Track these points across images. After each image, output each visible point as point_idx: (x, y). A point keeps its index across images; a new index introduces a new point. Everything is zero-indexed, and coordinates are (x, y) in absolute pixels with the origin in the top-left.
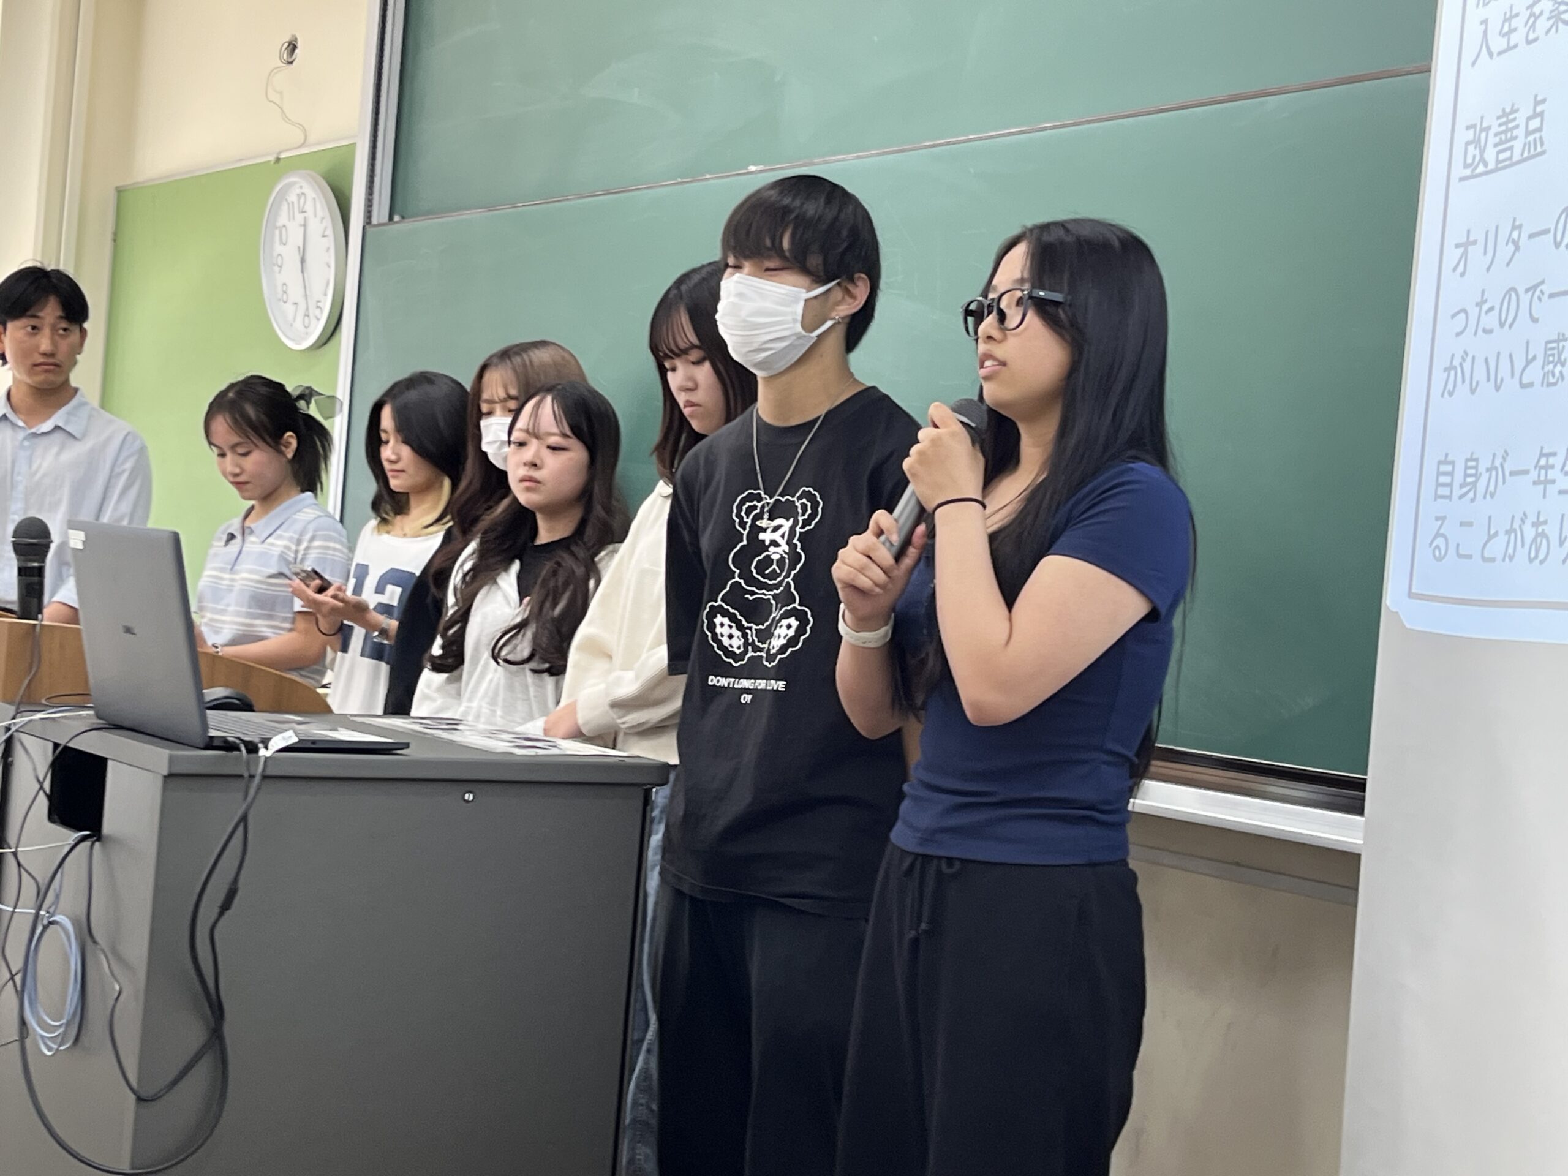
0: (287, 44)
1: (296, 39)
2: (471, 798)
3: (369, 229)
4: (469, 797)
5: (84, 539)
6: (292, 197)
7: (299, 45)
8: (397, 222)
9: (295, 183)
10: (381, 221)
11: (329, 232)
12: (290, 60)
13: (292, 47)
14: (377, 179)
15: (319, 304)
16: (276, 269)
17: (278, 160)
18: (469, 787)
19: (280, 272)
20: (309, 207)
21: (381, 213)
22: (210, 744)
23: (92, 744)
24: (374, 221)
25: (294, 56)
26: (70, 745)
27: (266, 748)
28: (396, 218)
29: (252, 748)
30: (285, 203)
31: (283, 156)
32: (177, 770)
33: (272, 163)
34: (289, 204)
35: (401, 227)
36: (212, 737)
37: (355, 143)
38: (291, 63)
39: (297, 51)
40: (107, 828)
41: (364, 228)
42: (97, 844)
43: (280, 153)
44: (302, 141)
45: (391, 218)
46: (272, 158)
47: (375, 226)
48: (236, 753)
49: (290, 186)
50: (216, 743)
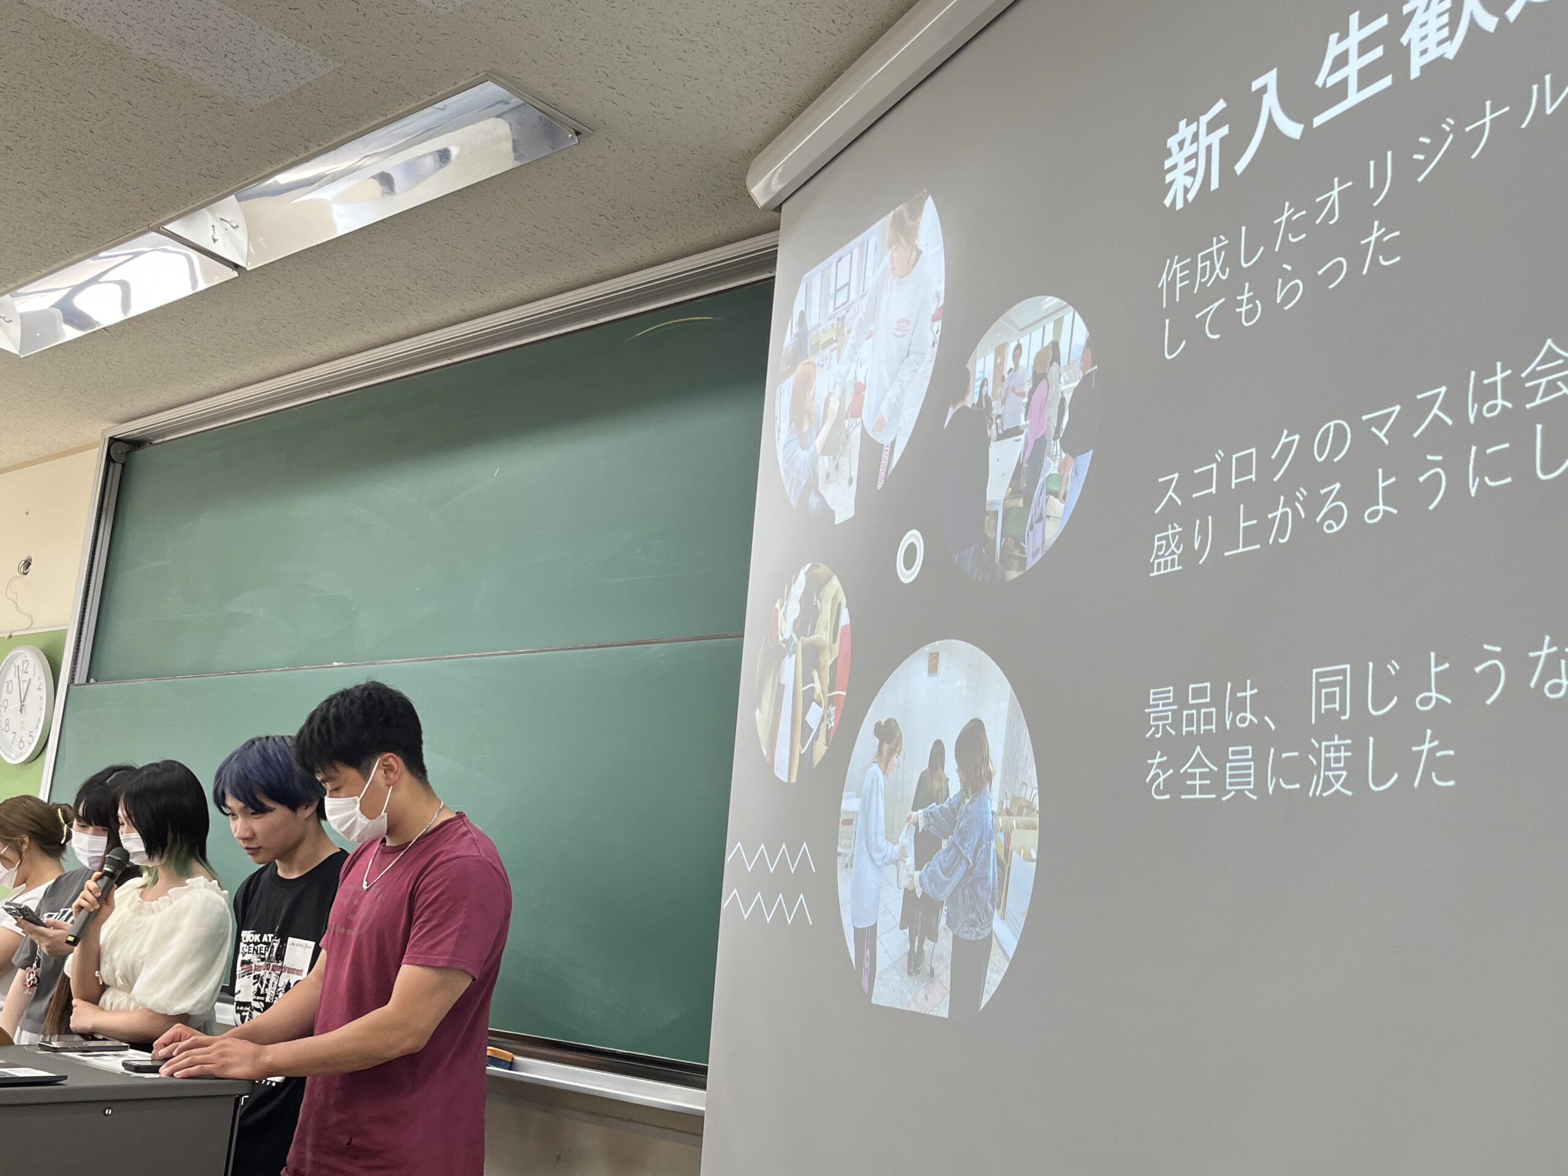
0: (23, 562)
1: (31, 559)
3: (72, 687)
4: (109, 1112)
6: (19, 662)
7: (33, 562)
8: (92, 684)
9: (22, 653)
10: (80, 682)
11: (44, 687)
12: (25, 572)
13: (28, 564)
14: (80, 655)
15: (32, 734)
16: (3, 709)
17: (10, 637)
18: (108, 1105)
19: (5, 711)
20: (30, 670)
21: (82, 676)
24: (76, 682)
25: (28, 570)
28: (92, 681)
30: (13, 665)
33: (6, 638)
34: (16, 667)
35: (94, 687)
37: (67, 630)
39: (30, 567)
41: (68, 686)
43: (12, 632)
44: (30, 624)
45: (88, 681)
46: (7, 635)
47: (78, 685)
49: (16, 656)
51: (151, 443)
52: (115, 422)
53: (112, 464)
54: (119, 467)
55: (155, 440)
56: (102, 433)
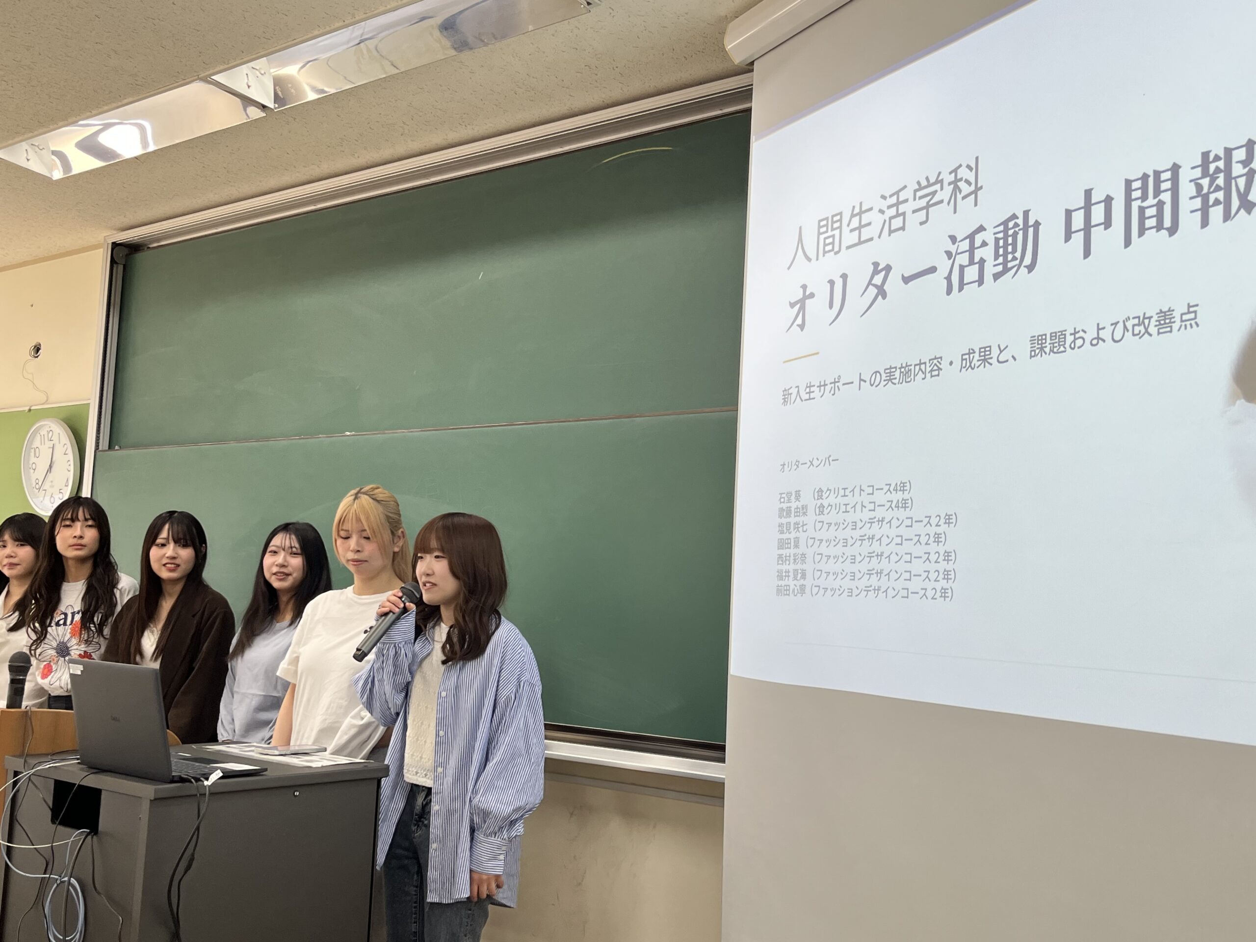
0: (33, 347)
1: (40, 344)
3: (98, 453)
4: (297, 793)
5: (82, 669)
6: (43, 432)
7: (42, 347)
8: (117, 450)
9: (48, 424)
10: (104, 449)
13: (37, 349)
14: (102, 426)
15: (61, 491)
16: (32, 471)
17: (30, 410)
18: (294, 788)
19: (34, 472)
21: (104, 444)
22: (173, 781)
23: (92, 781)
24: (100, 448)
25: (38, 354)
27: (207, 779)
28: (117, 447)
29: (197, 780)
30: (38, 435)
31: (33, 408)
32: (157, 797)
33: (26, 411)
34: (41, 435)
35: (117, 453)
36: (173, 776)
37: (90, 403)
38: (37, 357)
39: (40, 351)
40: (102, 826)
41: (95, 452)
42: (95, 837)
43: (31, 406)
44: (46, 399)
46: (27, 409)
47: (101, 451)
49: (43, 426)
51: (149, 248)
52: (115, 229)
53: (115, 266)
54: (121, 267)
55: (150, 244)
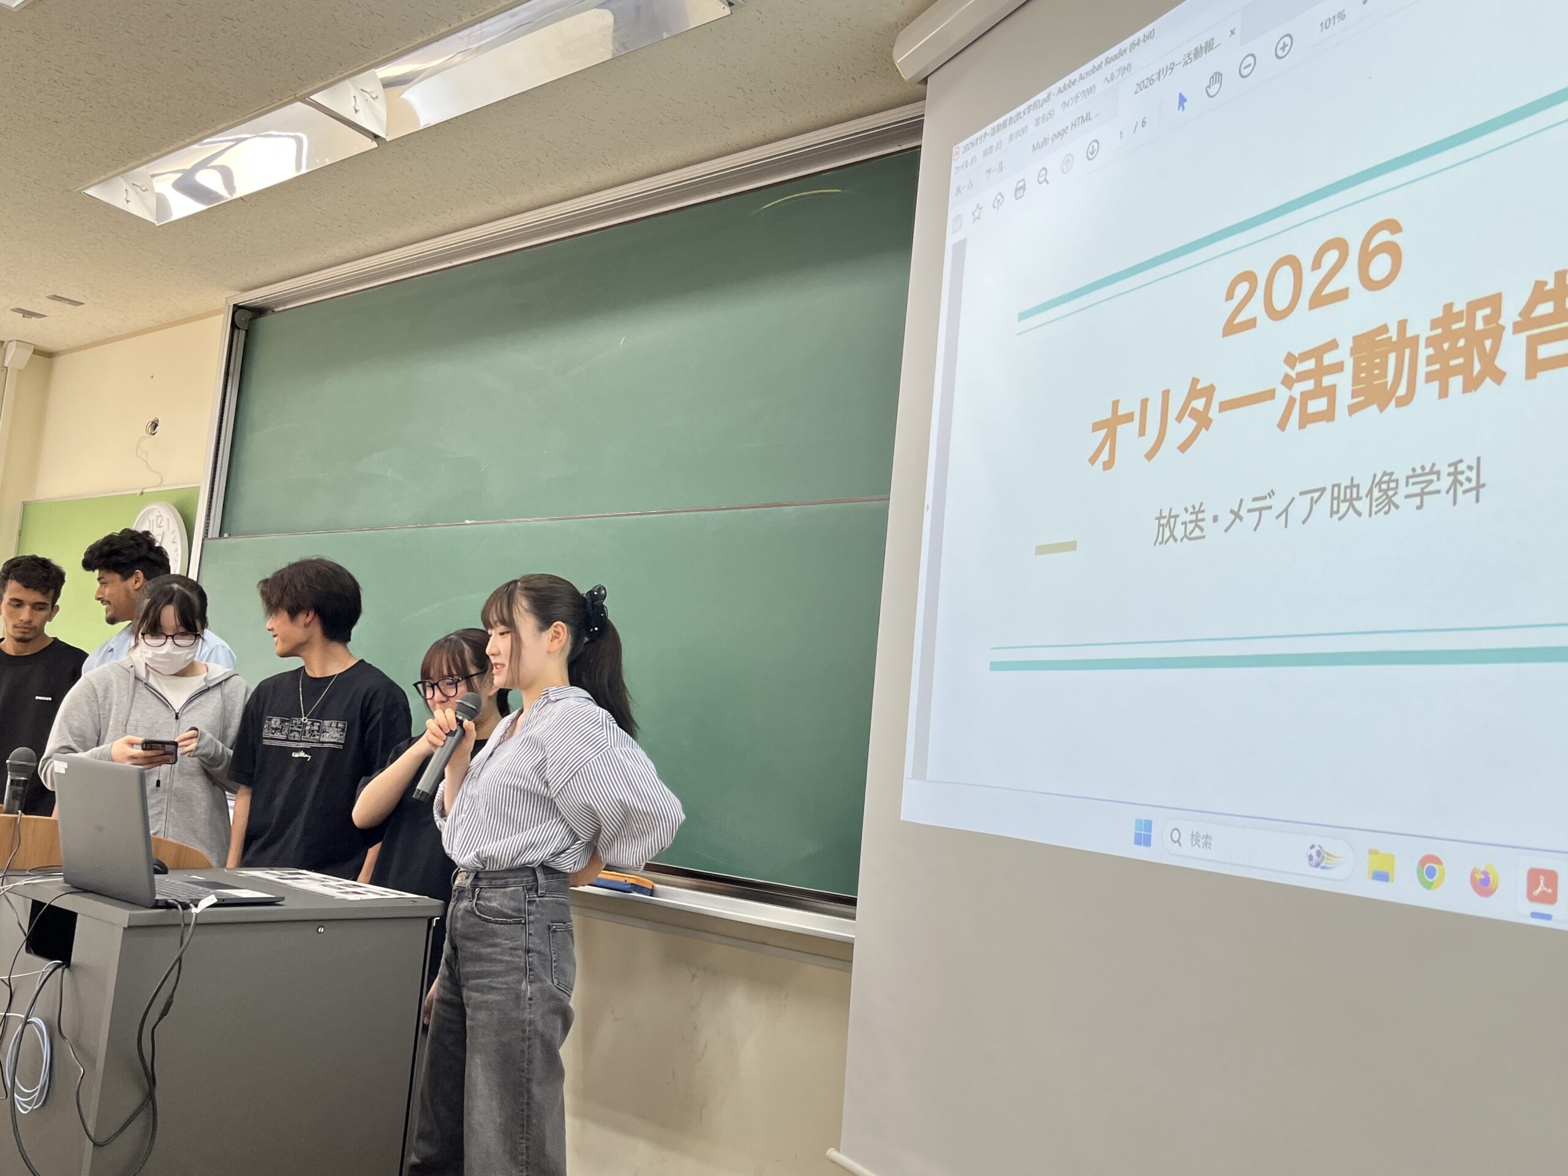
0: (150, 424)
1: (158, 420)
2: (322, 931)
3: (206, 541)
5: (66, 767)
6: (153, 517)
7: (160, 424)
8: (226, 538)
9: (156, 509)
10: (214, 537)
11: (178, 540)
12: (153, 433)
13: (155, 425)
14: (213, 511)
17: (142, 493)
18: (320, 923)
20: (164, 524)
21: (214, 531)
22: (156, 905)
23: (67, 903)
24: (210, 536)
25: (156, 431)
26: (51, 904)
27: (196, 906)
28: (226, 535)
29: (186, 907)
30: (147, 520)
31: (145, 491)
32: (133, 923)
33: (138, 495)
34: (150, 521)
35: (227, 541)
36: (157, 900)
37: (199, 487)
38: (154, 434)
39: (157, 428)
40: (74, 959)
41: (203, 539)
42: (66, 970)
43: (144, 489)
44: (160, 480)
45: (221, 535)
46: (139, 492)
47: (210, 539)
48: (174, 910)
49: (153, 509)
50: (160, 904)
51: (273, 311)
52: (238, 290)
53: (236, 331)
54: (243, 333)
55: (276, 307)
56: (227, 301)
